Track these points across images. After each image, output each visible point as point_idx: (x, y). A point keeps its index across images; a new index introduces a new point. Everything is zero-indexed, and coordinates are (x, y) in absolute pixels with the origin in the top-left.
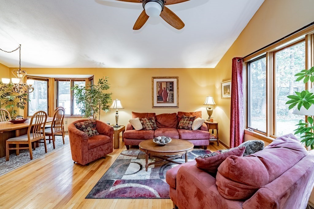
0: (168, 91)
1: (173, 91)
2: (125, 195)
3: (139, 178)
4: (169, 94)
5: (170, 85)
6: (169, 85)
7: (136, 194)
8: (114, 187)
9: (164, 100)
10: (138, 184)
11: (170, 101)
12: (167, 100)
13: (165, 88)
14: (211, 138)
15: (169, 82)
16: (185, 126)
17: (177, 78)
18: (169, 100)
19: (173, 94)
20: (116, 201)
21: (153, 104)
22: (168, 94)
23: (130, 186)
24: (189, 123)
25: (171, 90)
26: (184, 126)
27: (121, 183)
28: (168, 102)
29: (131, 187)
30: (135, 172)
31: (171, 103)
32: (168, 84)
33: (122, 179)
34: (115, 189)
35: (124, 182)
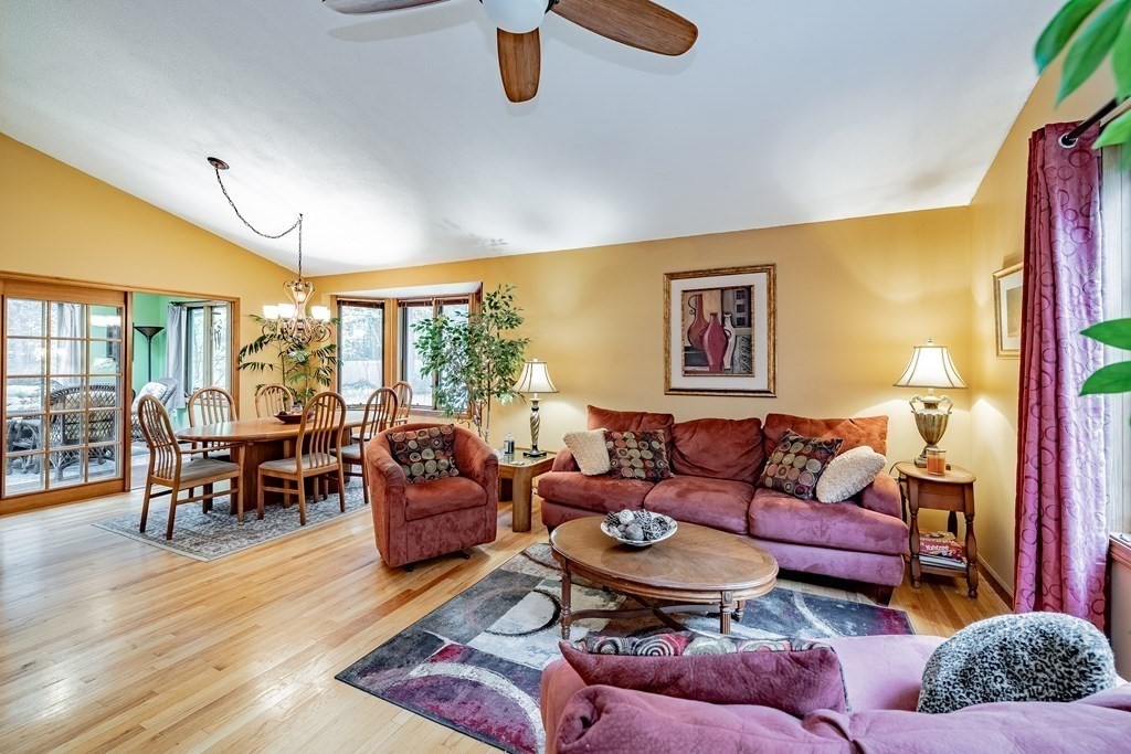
0: (728, 326)
1: (750, 325)
2: (444, 706)
3: (521, 658)
4: (731, 340)
5: (739, 302)
6: (732, 302)
7: (477, 717)
8: (428, 666)
9: (711, 364)
10: (505, 682)
11: (737, 368)
12: (722, 363)
13: (715, 315)
14: (927, 554)
15: (733, 288)
16: (787, 478)
17: (768, 268)
18: (732, 364)
19: (749, 340)
20: (405, 716)
21: (667, 380)
22: (727, 338)
23: (475, 678)
24: (803, 469)
25: (740, 323)
26: (783, 477)
27: (459, 657)
28: (730, 373)
29: (476, 685)
30: (525, 631)
31: (740, 375)
32: (730, 295)
33: (468, 644)
34: (426, 674)
35: (469, 656)
